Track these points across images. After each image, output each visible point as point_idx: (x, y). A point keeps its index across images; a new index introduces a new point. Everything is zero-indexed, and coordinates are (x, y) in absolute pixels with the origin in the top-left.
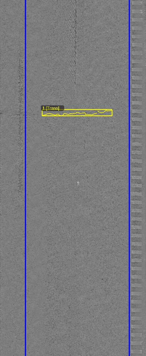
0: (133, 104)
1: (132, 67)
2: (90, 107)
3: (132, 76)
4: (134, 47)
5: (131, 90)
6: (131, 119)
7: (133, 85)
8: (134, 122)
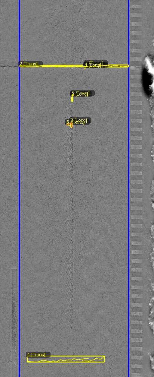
0: (132, 350)
1: (132, 311)
2: (87, 353)
3: (132, 321)
4: (134, 290)
5: (130, 335)
6: (131, 366)
7: (132, 330)
8: (134, 370)
